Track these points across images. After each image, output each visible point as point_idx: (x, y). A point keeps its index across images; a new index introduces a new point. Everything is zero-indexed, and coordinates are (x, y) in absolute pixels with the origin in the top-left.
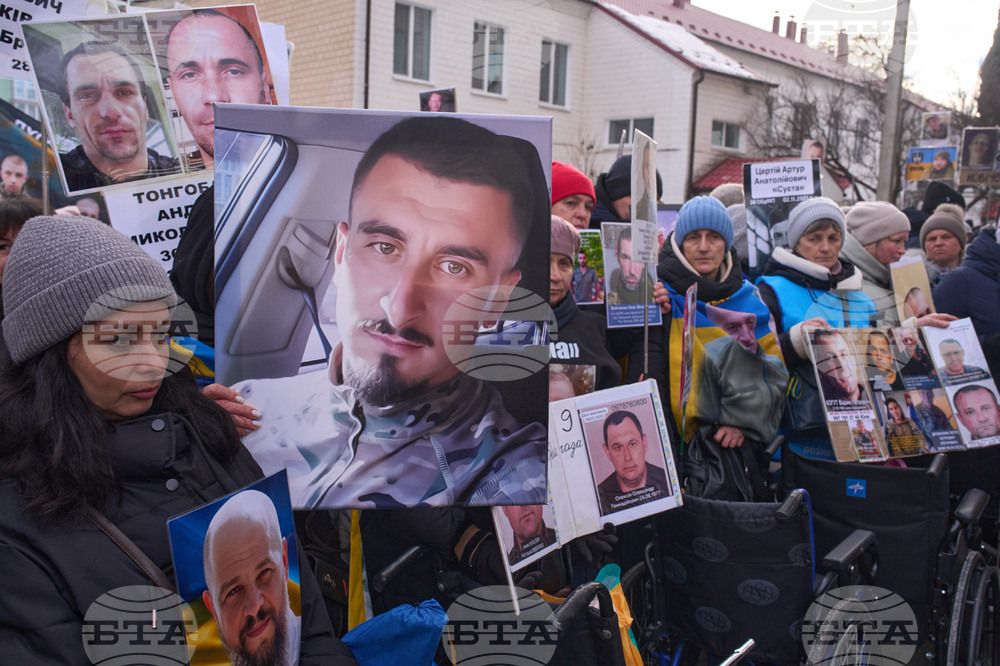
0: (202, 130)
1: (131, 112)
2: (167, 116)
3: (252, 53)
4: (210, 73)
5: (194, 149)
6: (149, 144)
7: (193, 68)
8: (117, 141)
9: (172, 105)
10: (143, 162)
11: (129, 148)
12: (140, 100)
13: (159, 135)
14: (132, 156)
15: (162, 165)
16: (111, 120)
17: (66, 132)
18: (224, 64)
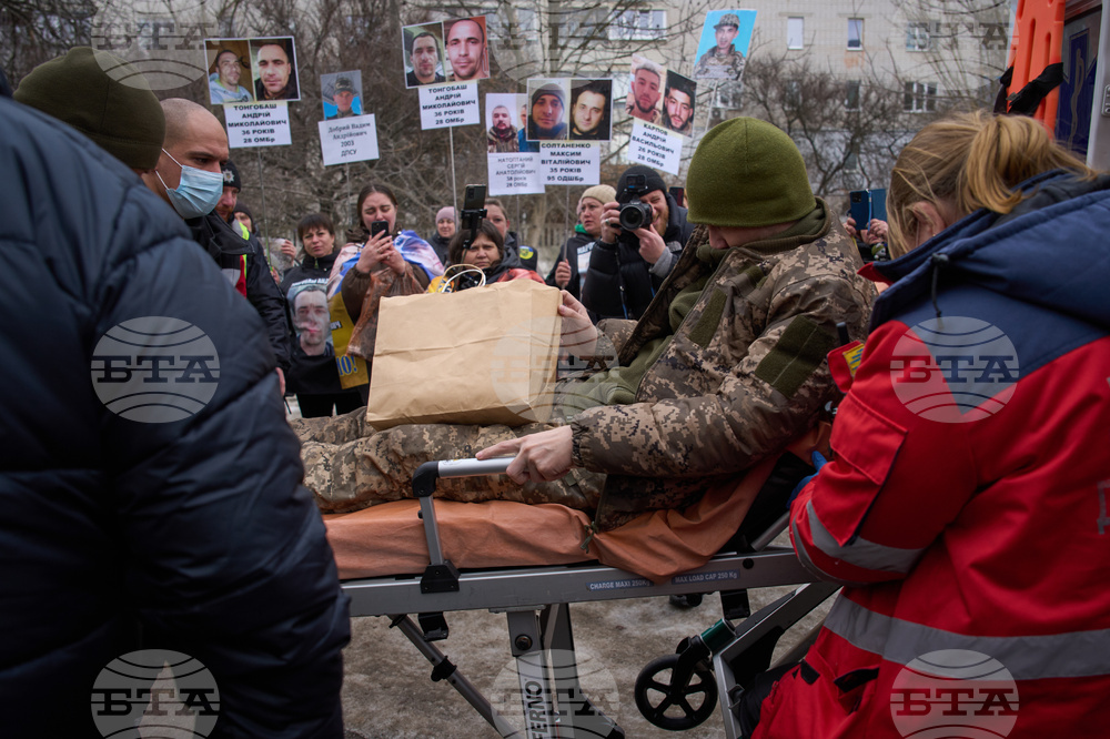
0: (456, 66)
1: (432, 58)
2: (444, 59)
3: (480, 35)
4: (463, 43)
5: (452, 73)
6: (436, 70)
7: (457, 41)
8: (426, 69)
9: (447, 55)
10: (433, 77)
11: (429, 72)
12: (436, 53)
13: (441, 67)
14: (430, 75)
15: (440, 79)
16: (425, 61)
17: (410, 65)
18: (469, 40)
